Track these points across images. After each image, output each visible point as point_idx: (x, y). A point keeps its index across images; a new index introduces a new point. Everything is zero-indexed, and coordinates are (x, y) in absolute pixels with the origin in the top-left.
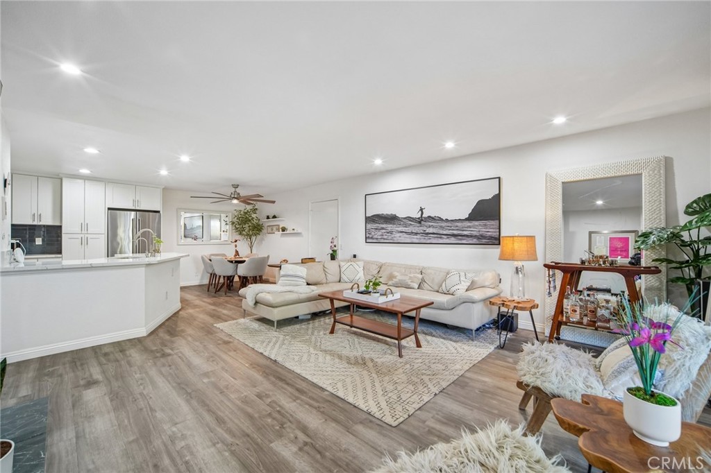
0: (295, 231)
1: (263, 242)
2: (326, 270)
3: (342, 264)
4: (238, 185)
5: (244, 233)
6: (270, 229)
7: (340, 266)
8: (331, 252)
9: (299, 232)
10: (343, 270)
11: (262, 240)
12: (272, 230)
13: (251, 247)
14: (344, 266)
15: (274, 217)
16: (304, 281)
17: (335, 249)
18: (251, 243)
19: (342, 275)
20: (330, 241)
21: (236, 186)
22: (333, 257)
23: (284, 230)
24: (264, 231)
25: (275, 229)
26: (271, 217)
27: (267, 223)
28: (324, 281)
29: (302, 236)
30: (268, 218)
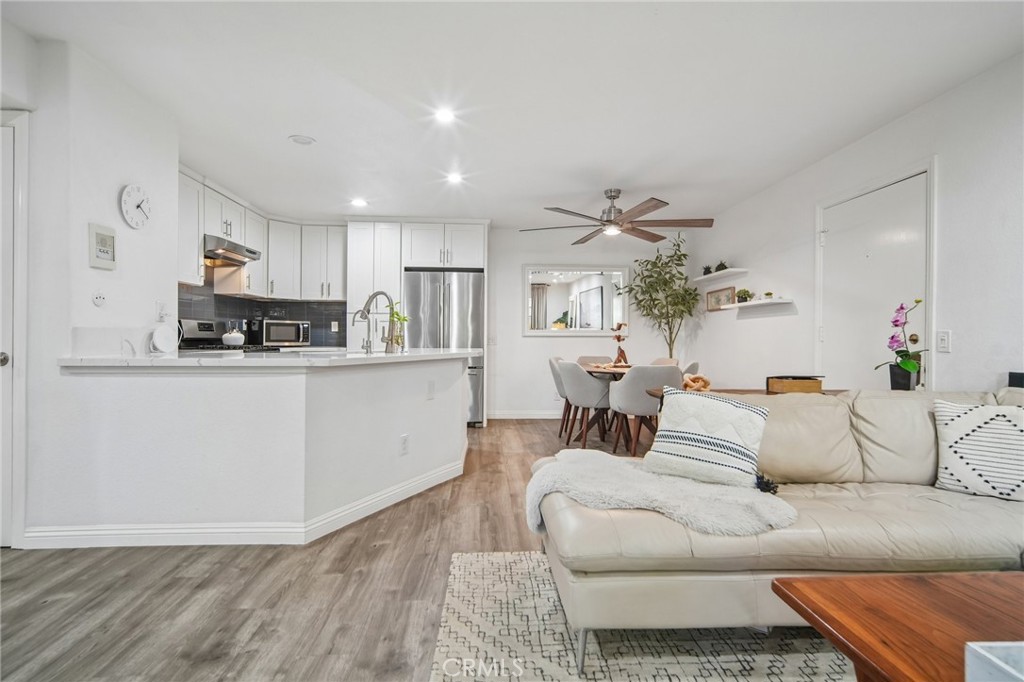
0: (775, 299)
1: (700, 332)
2: (861, 425)
3: (946, 409)
4: (619, 192)
5: (656, 311)
6: (713, 300)
7: (933, 417)
8: (894, 358)
9: (786, 298)
10: (949, 435)
11: (698, 326)
12: (718, 301)
13: (671, 344)
14: (960, 420)
15: (721, 267)
16: (748, 466)
17: (912, 348)
18: (671, 333)
19: (948, 458)
20: (893, 315)
21: (613, 195)
22: (901, 379)
23: (744, 297)
24: (701, 306)
25: (723, 298)
26: (714, 265)
27: (706, 285)
28: (854, 469)
29: (796, 314)
30: (707, 271)
